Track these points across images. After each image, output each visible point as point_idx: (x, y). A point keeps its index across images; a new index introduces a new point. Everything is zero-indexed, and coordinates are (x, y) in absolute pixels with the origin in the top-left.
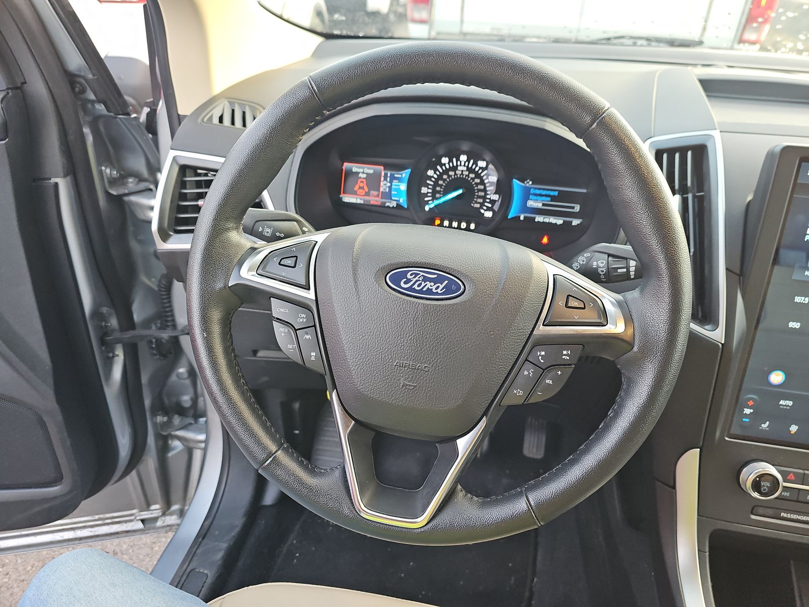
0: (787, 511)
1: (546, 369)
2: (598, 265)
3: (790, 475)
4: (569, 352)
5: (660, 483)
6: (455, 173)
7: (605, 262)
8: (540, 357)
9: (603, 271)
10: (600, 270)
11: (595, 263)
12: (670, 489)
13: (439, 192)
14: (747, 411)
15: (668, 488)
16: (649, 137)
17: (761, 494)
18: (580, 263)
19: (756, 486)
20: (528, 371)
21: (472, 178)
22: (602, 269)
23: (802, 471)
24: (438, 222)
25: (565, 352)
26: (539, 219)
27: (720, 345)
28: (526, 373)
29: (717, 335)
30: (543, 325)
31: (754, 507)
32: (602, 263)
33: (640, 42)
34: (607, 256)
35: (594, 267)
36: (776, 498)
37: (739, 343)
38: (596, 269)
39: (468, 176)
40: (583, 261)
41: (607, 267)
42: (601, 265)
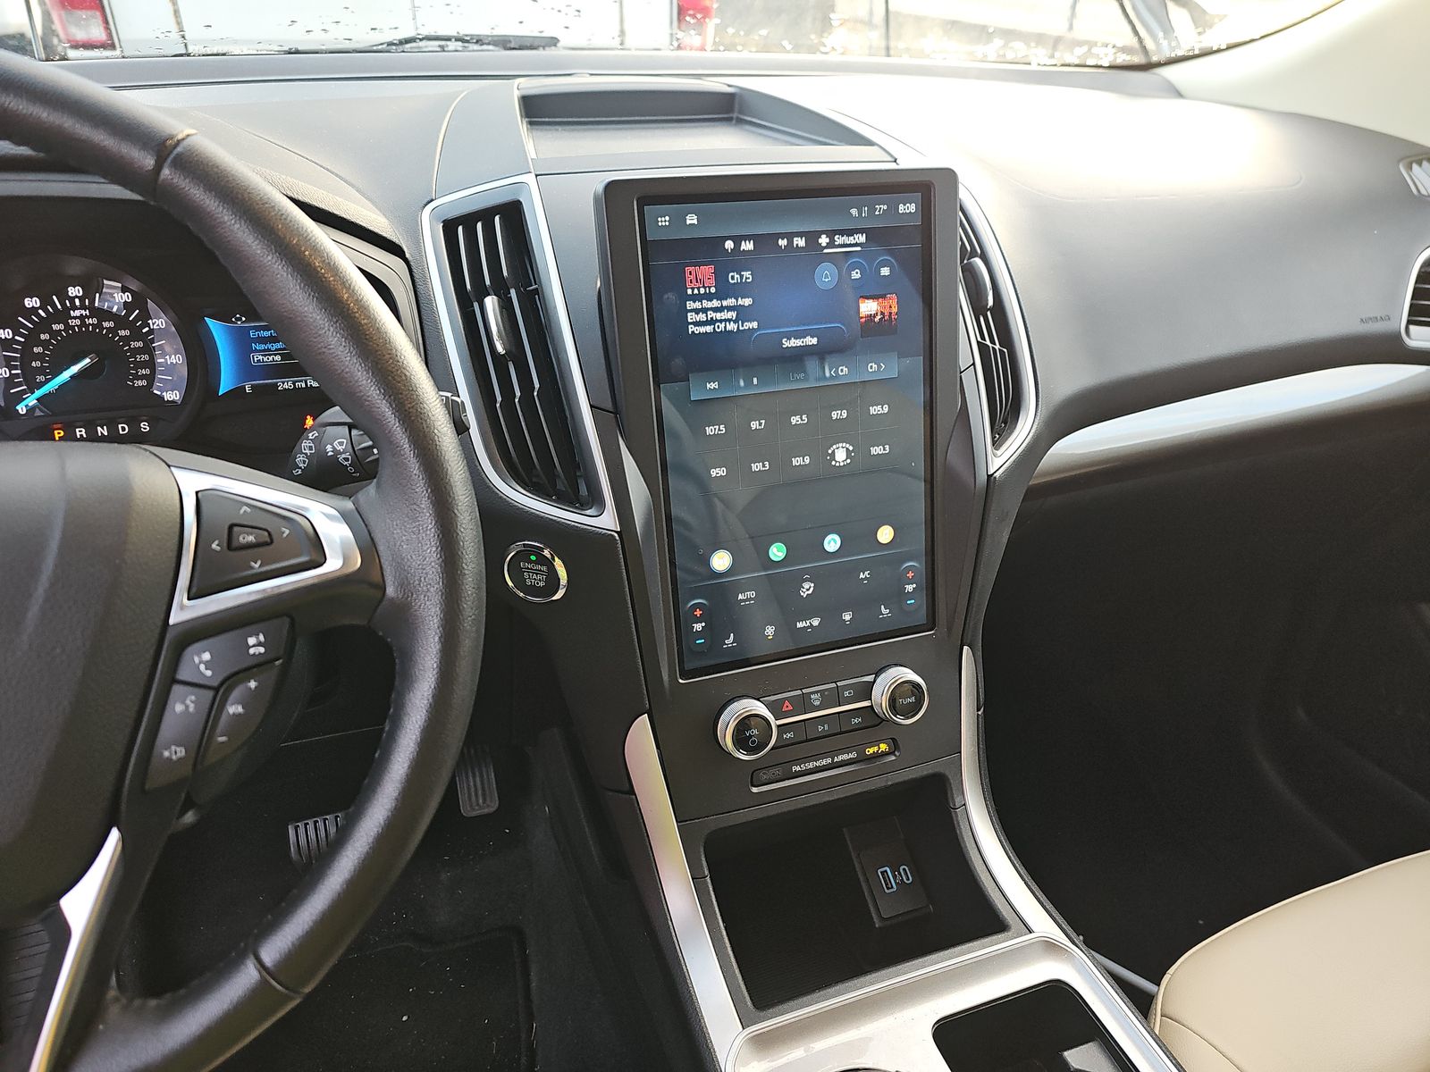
0: (798, 761)
1: (222, 684)
2: (334, 450)
3: (785, 705)
4: (262, 638)
5: (611, 794)
6: (67, 325)
7: (345, 441)
8: (202, 667)
9: (347, 459)
10: (341, 458)
11: (329, 448)
12: (627, 796)
13: (41, 371)
14: (698, 627)
15: (624, 796)
16: (428, 199)
17: (750, 751)
18: (306, 454)
19: (741, 740)
20: (183, 702)
21: (109, 329)
22: (344, 456)
23: (799, 692)
24: (58, 434)
25: (252, 641)
26: (285, 384)
27: (616, 535)
28: (179, 708)
29: (607, 521)
30: (189, 599)
31: (753, 773)
32: (341, 444)
33: (452, 45)
34: (346, 428)
35: (329, 454)
36: (772, 749)
37: (647, 524)
38: (335, 457)
39: (99, 325)
40: (311, 448)
41: (351, 450)
42: (340, 448)
